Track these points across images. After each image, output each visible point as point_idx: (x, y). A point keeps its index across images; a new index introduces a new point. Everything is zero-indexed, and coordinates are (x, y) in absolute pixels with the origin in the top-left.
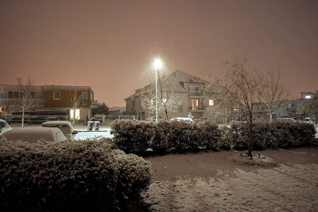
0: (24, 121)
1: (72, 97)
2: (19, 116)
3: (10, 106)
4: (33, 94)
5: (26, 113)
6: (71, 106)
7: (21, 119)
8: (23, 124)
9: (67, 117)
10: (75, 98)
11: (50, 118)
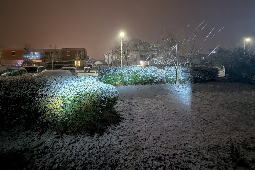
0: (53, 67)
1: (76, 54)
2: (50, 65)
3: (46, 59)
4: (57, 53)
5: (54, 63)
6: (76, 59)
7: (51, 66)
8: (52, 69)
9: (73, 65)
10: (77, 55)
11: (65, 65)
